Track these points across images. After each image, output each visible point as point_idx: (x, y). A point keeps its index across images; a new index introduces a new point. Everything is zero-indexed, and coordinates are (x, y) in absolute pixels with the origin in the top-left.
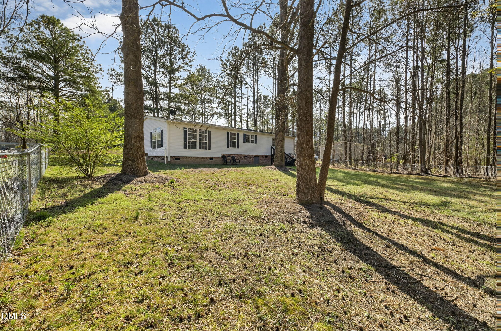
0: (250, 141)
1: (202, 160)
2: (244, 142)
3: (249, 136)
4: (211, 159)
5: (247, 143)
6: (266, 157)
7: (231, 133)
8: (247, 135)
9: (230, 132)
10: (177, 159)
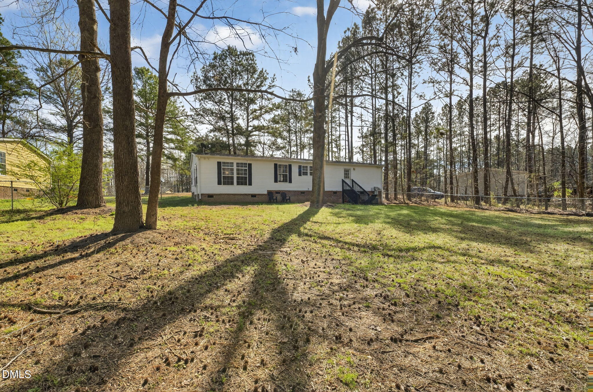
0: (309, 174)
1: (242, 197)
2: (300, 175)
3: (307, 167)
4: (254, 196)
5: (303, 177)
6: (335, 193)
7: (280, 165)
8: (303, 167)
9: (278, 163)
10: (210, 196)
